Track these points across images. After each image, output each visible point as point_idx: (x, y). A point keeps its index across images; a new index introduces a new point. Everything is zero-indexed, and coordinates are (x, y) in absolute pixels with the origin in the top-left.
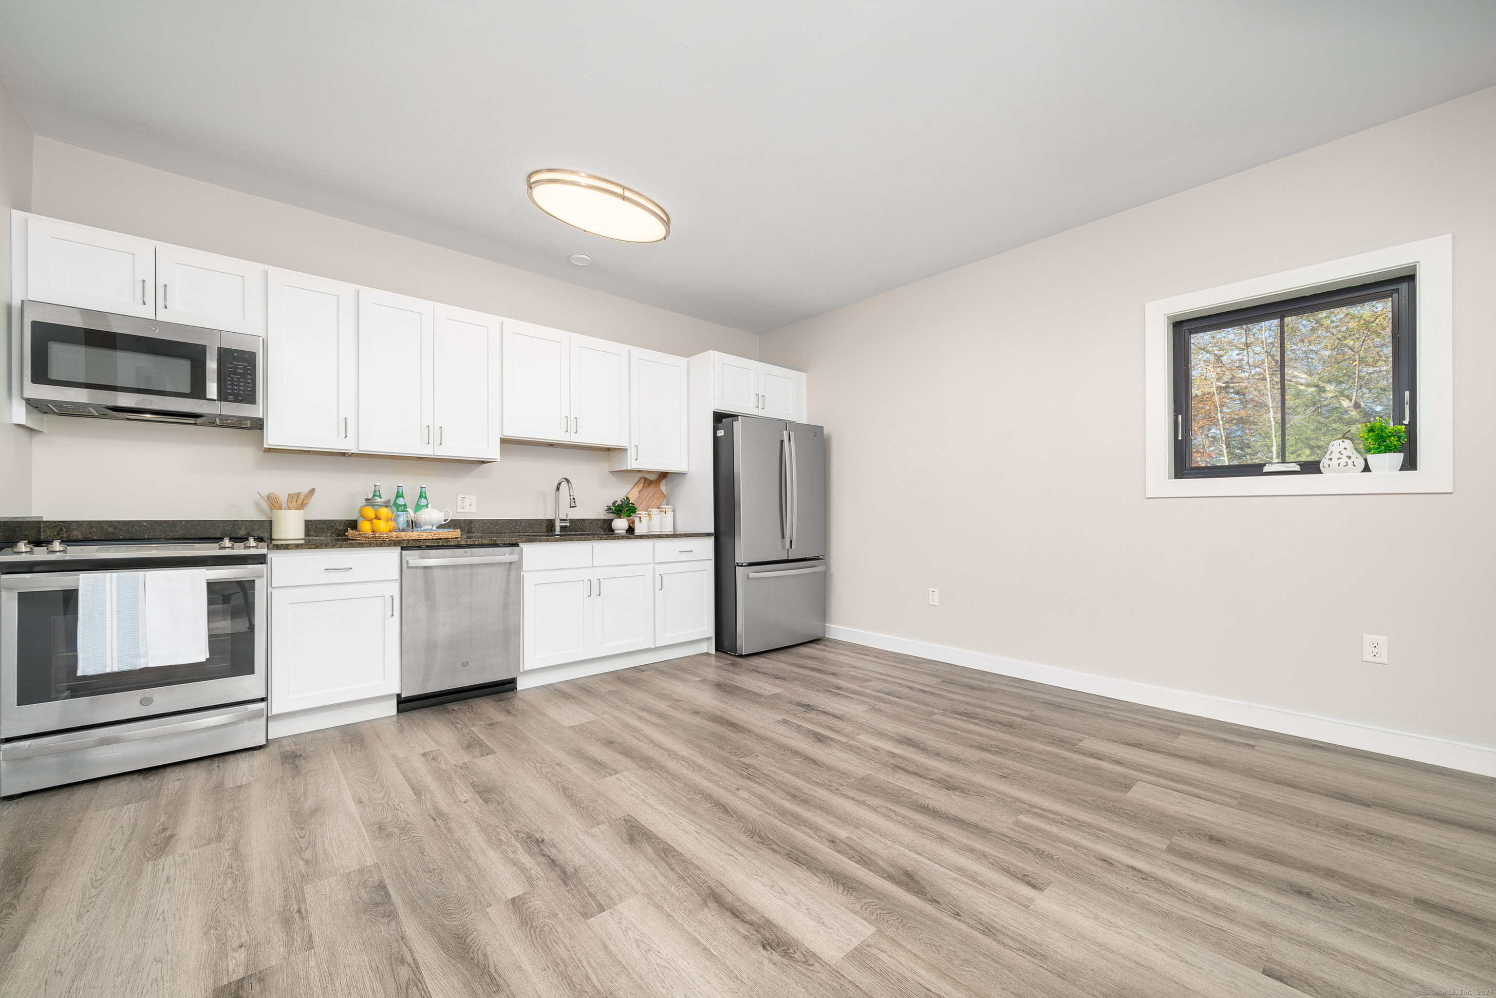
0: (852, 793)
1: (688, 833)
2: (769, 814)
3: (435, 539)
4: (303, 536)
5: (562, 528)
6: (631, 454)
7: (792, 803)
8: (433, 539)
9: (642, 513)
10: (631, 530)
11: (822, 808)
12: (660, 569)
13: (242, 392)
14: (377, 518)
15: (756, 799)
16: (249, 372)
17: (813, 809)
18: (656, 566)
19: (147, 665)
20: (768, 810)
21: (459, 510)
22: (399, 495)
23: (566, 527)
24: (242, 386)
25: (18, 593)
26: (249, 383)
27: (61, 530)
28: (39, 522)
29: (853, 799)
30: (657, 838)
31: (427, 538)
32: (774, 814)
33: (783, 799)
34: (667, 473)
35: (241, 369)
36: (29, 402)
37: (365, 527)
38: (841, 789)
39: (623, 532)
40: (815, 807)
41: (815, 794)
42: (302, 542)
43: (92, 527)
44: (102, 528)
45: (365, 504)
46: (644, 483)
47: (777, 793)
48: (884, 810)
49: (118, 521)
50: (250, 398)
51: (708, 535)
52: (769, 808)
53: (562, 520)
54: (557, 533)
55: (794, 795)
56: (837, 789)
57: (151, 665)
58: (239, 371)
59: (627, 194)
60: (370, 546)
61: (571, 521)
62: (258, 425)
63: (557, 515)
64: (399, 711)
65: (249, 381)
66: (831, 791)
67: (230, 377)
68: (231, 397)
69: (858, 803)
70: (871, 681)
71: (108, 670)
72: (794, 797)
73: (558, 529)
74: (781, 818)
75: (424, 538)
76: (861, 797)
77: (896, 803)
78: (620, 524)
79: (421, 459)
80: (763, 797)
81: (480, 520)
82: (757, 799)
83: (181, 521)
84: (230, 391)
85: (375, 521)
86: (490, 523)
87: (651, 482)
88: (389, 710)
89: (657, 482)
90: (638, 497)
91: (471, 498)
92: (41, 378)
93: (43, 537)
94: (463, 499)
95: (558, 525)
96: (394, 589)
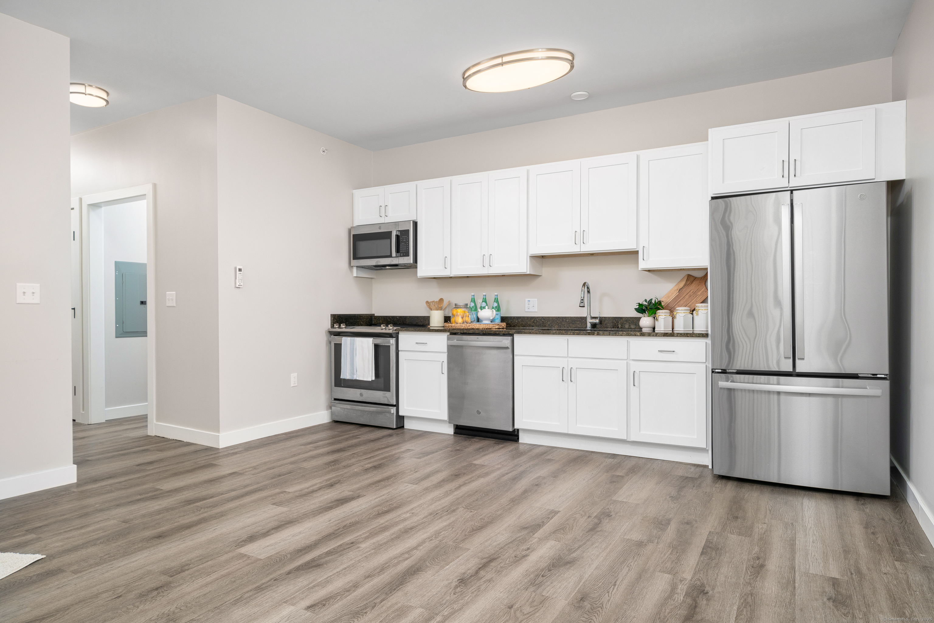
4: (442, 325)
6: (641, 256)
8: (468, 329)
10: (653, 328)
12: (635, 367)
13: (405, 251)
16: (407, 240)
18: (632, 363)
19: (356, 378)
21: (527, 310)
22: (484, 300)
24: (405, 248)
25: (334, 343)
26: (407, 246)
27: (377, 320)
31: (464, 328)
35: (404, 239)
36: (357, 267)
39: (647, 330)
45: (454, 307)
46: (686, 280)
49: (391, 316)
50: (408, 254)
57: (358, 379)
58: (404, 241)
59: (506, 59)
61: (601, 318)
62: (415, 266)
63: (589, 314)
64: (454, 433)
65: (407, 245)
67: (401, 244)
68: (401, 254)
75: (463, 328)
78: (646, 321)
81: (537, 317)
84: (401, 251)
86: (544, 319)
87: (695, 279)
88: (450, 430)
89: (701, 279)
90: (678, 295)
91: (534, 301)
92: (356, 257)
93: (373, 323)
94: (529, 302)
95: (589, 321)
96: (444, 357)
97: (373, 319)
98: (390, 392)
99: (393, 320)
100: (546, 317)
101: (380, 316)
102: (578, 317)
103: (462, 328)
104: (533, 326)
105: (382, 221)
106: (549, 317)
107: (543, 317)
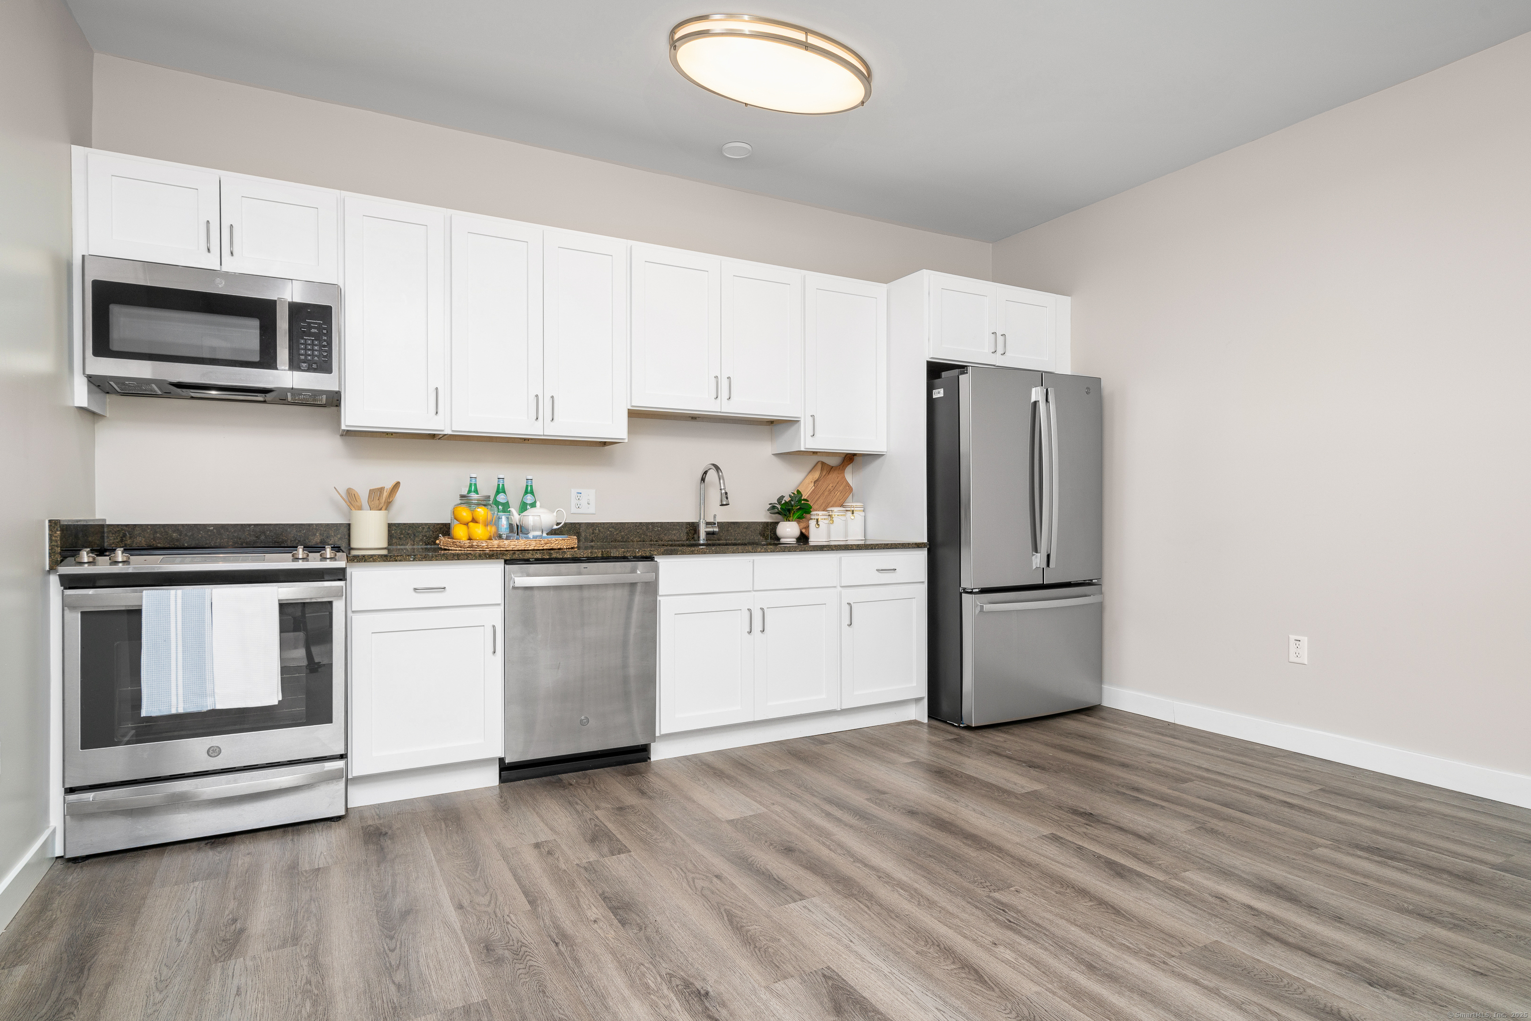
0: (1192, 972)
1: (925, 1009)
2: (1054, 993)
3: (546, 549)
4: (385, 545)
5: (708, 533)
6: (805, 428)
7: (1089, 979)
8: (543, 550)
9: (818, 514)
10: (803, 539)
11: (1143, 994)
12: (850, 595)
13: (316, 358)
14: (474, 520)
15: (1027, 965)
16: (325, 331)
17: (1128, 993)
18: (844, 591)
19: (216, 705)
20: (1050, 986)
21: (574, 510)
22: (500, 490)
23: (713, 533)
24: (316, 350)
25: (81, 612)
26: (324, 346)
27: (125, 535)
28: (102, 526)
29: (1196, 982)
30: (877, 1012)
32: (1061, 993)
33: (1073, 969)
34: (855, 455)
35: (315, 328)
36: (91, 379)
37: (460, 532)
38: (1171, 962)
39: (793, 541)
40: (1131, 990)
41: (1127, 966)
42: (385, 552)
43: (156, 532)
44: (167, 533)
45: (459, 502)
46: (822, 470)
47: (1062, 958)
48: (1256, 1009)
49: (183, 525)
50: (324, 366)
52: (1052, 982)
53: (708, 524)
54: (702, 542)
55: (1091, 965)
56: (1164, 963)
57: (219, 707)
58: (313, 330)
59: (811, 40)
60: (467, 559)
61: (721, 525)
62: (334, 400)
63: (702, 517)
64: (502, 780)
65: (325, 343)
66: (1153, 964)
67: (303, 339)
68: (304, 365)
69: (1206, 991)
70: (1192, 781)
71: (174, 711)
72: (1091, 967)
73: (702, 535)
74: (1074, 1001)
76: (1211, 981)
77: (1276, 998)
78: (788, 530)
79: (526, 441)
80: (1038, 962)
81: (600, 523)
82: (1029, 964)
83: (250, 525)
84: (303, 357)
85: (471, 524)
86: (613, 527)
87: (832, 468)
88: (490, 778)
89: (840, 468)
90: (814, 490)
91: (589, 495)
92: (104, 349)
93: (106, 544)
94: (579, 495)
95: (703, 530)
96: (496, 617)
97: (106, 535)
98: (331, 722)
99: (192, 535)
100: (617, 524)
101: (135, 525)
102: (675, 522)
104: (592, 541)
106: (623, 523)
107: (612, 523)
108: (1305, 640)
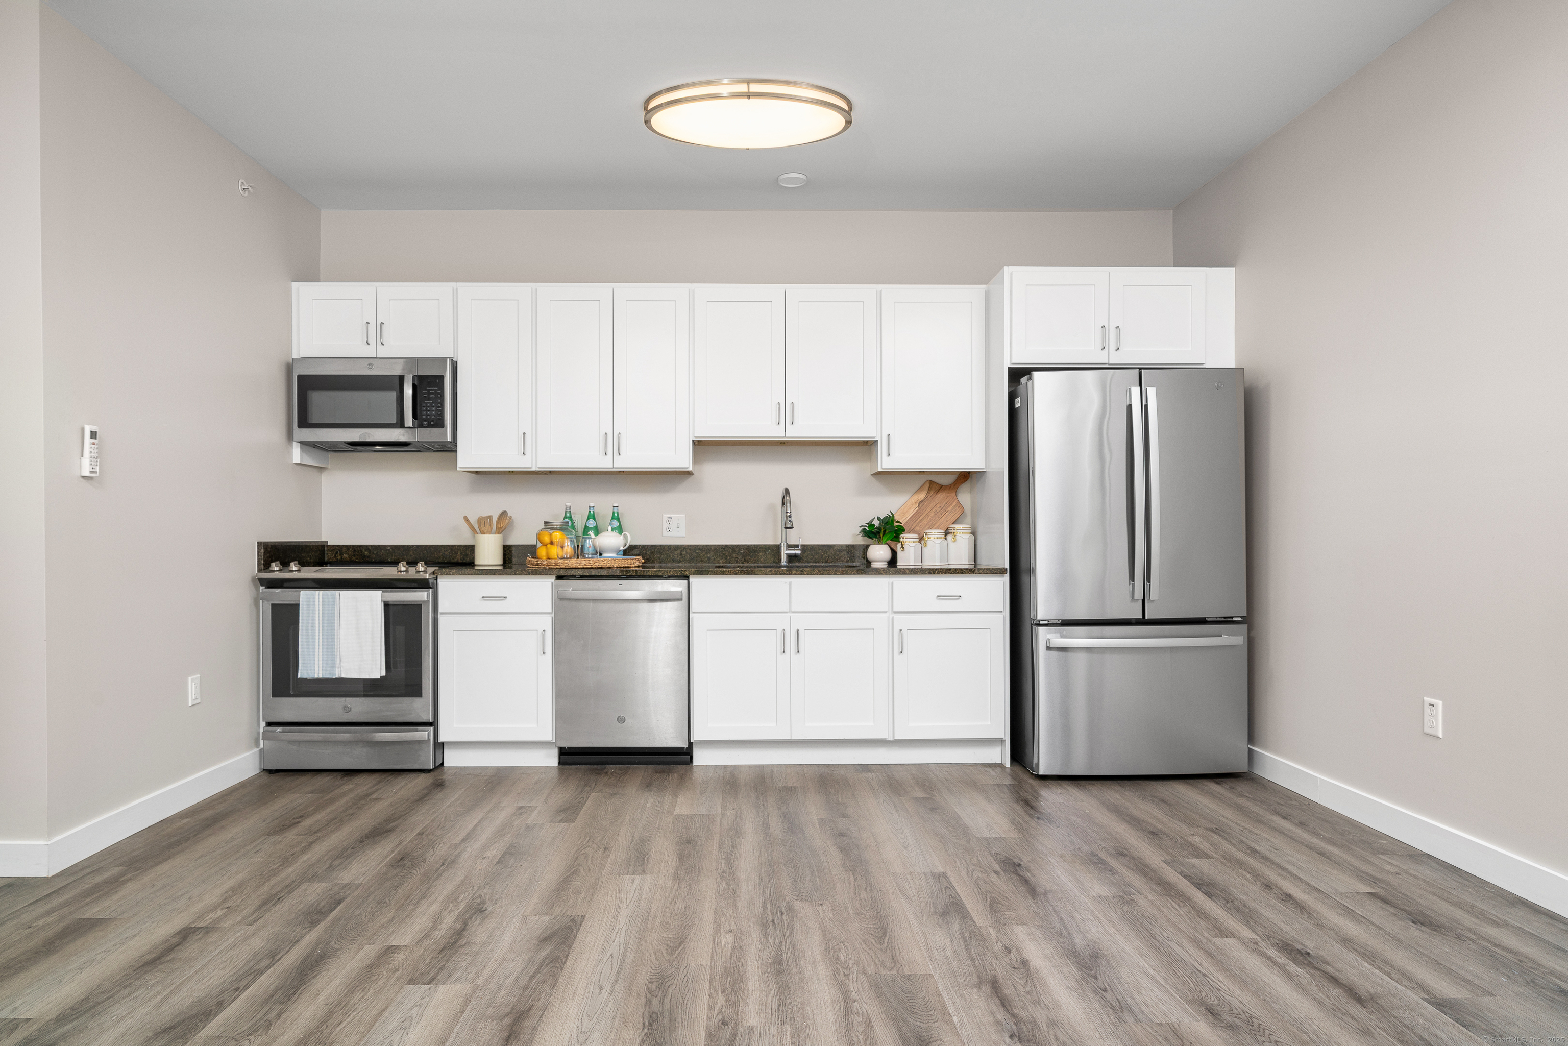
4: (501, 562)
5: (791, 558)
6: (882, 448)
8: (592, 568)
9: (908, 539)
10: (893, 562)
12: (902, 622)
13: (433, 417)
14: (552, 543)
16: (439, 396)
18: (896, 616)
19: (341, 675)
21: (666, 534)
22: (592, 516)
23: (795, 556)
24: (433, 411)
25: (272, 604)
26: (439, 407)
27: (337, 553)
28: (323, 546)
31: (585, 566)
34: (969, 473)
35: (432, 393)
36: (303, 443)
37: (542, 552)
39: (882, 565)
42: (501, 568)
43: (355, 551)
44: (361, 551)
45: (544, 527)
46: (929, 489)
49: (371, 546)
50: (439, 423)
51: (1000, 571)
53: (790, 547)
54: (784, 564)
57: (343, 676)
58: (431, 396)
60: (522, 574)
61: (805, 548)
62: (449, 449)
63: (784, 540)
64: (559, 763)
65: (439, 405)
67: (424, 403)
68: (425, 423)
71: (316, 676)
73: (784, 559)
75: (582, 566)
78: (879, 553)
81: (688, 545)
83: (413, 546)
84: (424, 417)
85: (549, 546)
86: (699, 549)
87: (941, 488)
88: (551, 759)
89: (950, 487)
90: (918, 511)
91: (679, 518)
92: (304, 422)
93: (326, 559)
94: (670, 519)
95: (785, 552)
96: (546, 623)
97: (326, 552)
98: (421, 697)
99: (377, 553)
100: (703, 546)
101: (343, 546)
102: (761, 545)
103: (579, 567)
104: (680, 562)
105: (369, 352)
106: (709, 545)
107: (699, 545)
108: (1439, 704)
